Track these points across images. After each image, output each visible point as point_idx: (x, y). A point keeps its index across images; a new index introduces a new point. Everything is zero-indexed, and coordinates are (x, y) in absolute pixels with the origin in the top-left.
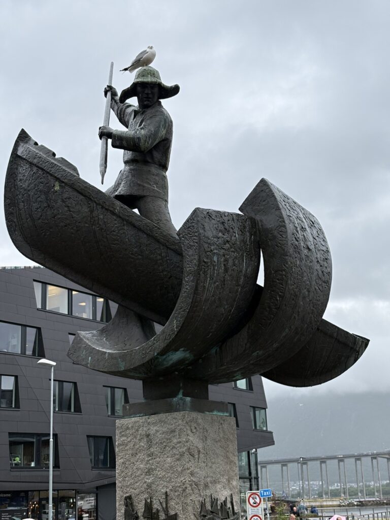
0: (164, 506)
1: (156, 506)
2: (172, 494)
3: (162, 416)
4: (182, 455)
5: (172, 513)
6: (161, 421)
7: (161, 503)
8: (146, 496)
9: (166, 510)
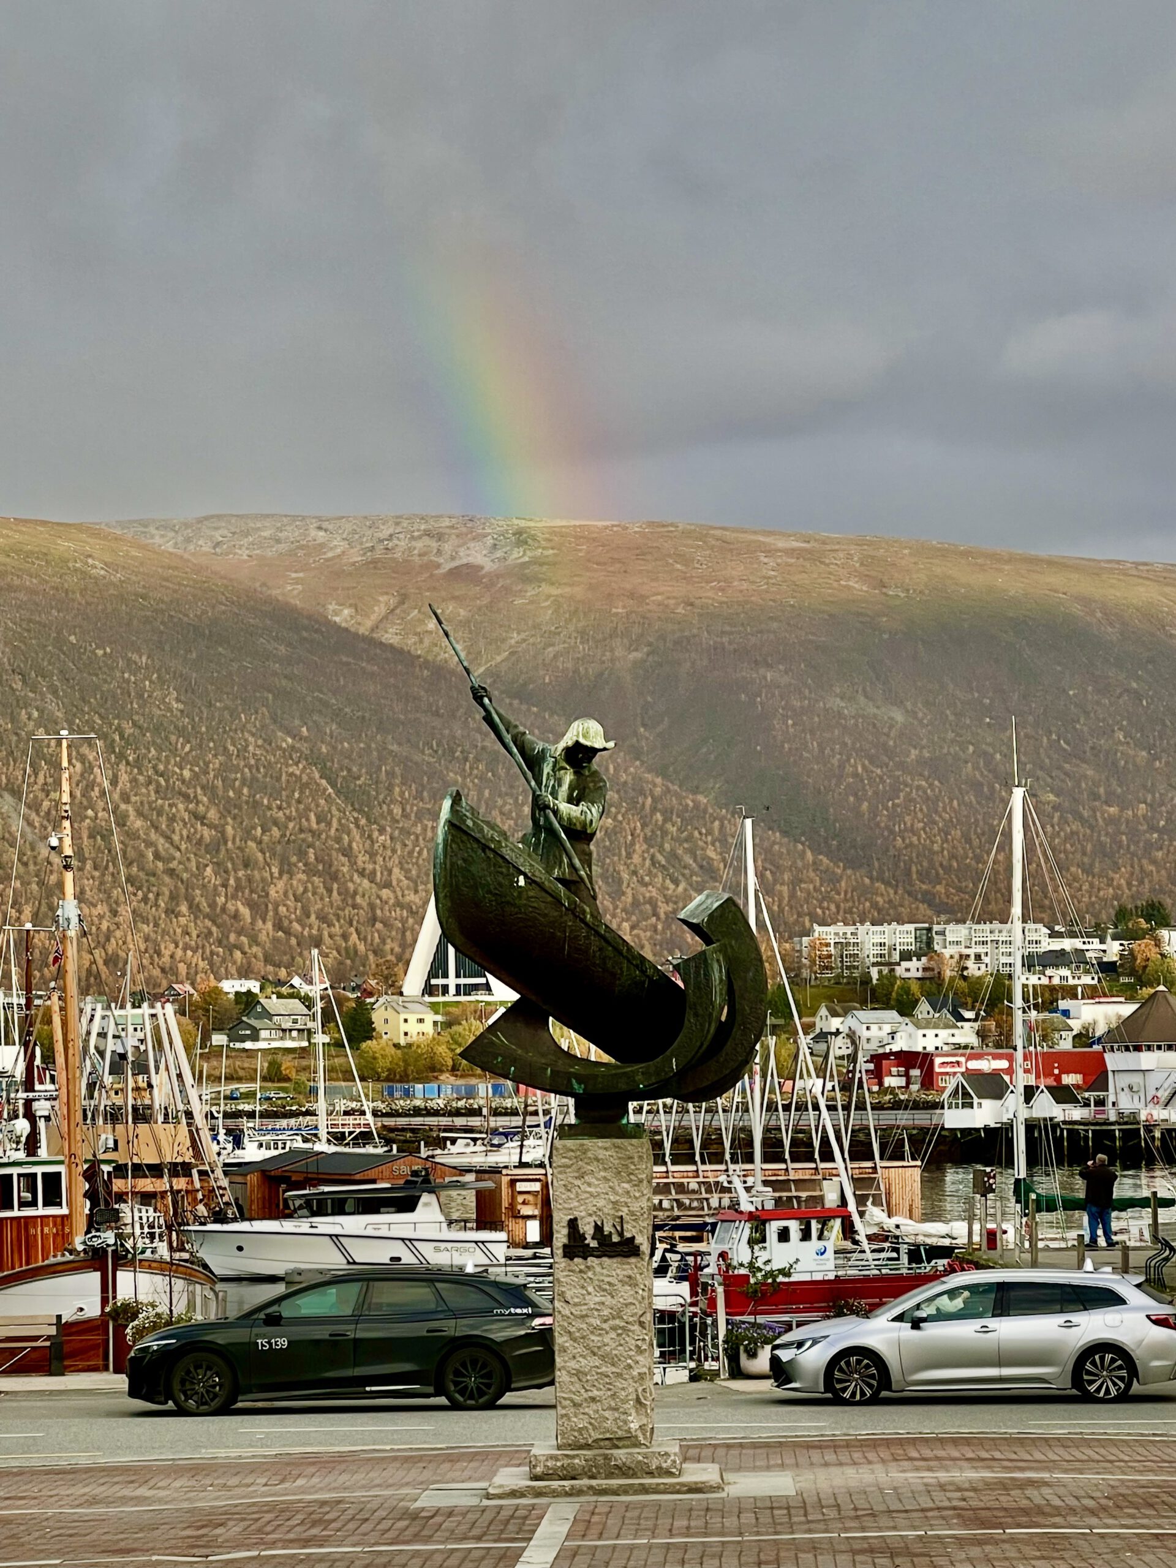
0: (619, 1228)
1: (607, 1229)
2: (626, 1218)
3: (618, 1141)
4: (641, 1181)
5: (628, 1235)
6: (615, 1146)
7: (614, 1226)
8: (595, 1218)
9: (621, 1234)
